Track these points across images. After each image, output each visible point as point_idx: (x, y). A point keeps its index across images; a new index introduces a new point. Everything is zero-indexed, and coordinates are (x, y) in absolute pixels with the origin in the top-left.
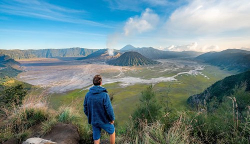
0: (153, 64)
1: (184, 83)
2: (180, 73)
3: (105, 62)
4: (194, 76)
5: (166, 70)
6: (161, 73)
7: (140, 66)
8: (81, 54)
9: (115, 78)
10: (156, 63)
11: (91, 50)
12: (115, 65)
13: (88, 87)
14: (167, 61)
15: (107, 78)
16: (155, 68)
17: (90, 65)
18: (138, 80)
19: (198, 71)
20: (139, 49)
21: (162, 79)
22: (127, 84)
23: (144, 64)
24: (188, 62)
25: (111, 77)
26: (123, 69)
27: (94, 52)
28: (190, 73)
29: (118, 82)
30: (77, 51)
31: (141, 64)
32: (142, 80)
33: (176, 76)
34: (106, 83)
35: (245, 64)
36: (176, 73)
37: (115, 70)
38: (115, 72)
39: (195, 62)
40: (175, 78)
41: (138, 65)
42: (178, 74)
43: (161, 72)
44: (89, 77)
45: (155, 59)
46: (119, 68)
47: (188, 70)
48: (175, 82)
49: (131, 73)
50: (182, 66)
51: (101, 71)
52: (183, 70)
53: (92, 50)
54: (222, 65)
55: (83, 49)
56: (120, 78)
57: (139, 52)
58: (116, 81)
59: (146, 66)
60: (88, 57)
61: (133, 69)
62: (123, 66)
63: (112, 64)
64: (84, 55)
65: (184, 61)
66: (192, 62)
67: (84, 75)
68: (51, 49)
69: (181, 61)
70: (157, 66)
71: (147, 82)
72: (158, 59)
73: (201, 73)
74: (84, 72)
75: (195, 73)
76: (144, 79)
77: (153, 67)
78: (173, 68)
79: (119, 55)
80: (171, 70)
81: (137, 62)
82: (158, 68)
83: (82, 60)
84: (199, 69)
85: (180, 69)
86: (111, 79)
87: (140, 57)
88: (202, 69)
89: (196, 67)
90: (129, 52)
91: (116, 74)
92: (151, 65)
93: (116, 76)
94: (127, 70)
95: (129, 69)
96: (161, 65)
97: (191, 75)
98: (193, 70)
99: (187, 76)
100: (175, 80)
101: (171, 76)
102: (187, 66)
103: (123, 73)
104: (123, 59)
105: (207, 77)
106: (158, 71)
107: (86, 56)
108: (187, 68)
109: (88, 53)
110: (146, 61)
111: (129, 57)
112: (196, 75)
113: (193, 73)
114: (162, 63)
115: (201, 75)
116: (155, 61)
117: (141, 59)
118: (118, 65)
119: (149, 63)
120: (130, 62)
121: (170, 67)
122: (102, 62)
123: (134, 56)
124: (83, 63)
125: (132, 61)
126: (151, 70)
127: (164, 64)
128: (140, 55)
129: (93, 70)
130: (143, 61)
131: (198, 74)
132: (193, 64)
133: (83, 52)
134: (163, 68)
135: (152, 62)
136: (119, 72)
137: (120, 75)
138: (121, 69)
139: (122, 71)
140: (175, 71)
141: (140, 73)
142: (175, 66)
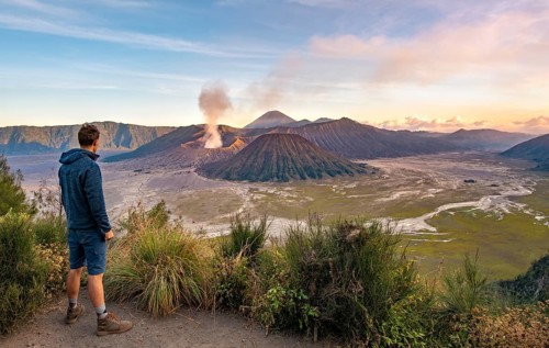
0: (351, 174)
1: (459, 240)
2: (446, 207)
3: (192, 170)
4: (495, 217)
5: (396, 196)
6: (383, 204)
7: (309, 181)
8: (116, 140)
9: (224, 221)
10: (362, 170)
11: (150, 129)
12: (228, 178)
14: (401, 165)
15: (199, 220)
16: (359, 187)
17: (144, 178)
19: (511, 198)
20: (306, 125)
23: (324, 174)
24: (475, 167)
25: (213, 217)
26: (251, 190)
27: (159, 135)
28: (483, 204)
30: (105, 132)
31: (312, 176)
33: (431, 215)
36: (430, 205)
37: (225, 194)
38: (226, 200)
39: (502, 169)
40: (429, 222)
41: (303, 178)
42: (440, 209)
43: (379, 200)
45: (360, 158)
46: (240, 189)
47: (476, 196)
48: (429, 237)
49: (279, 205)
50: (456, 183)
52: (456, 195)
53: (153, 130)
55: (123, 128)
57: (305, 135)
59: (330, 180)
60: (140, 153)
61: (287, 193)
62: (252, 181)
63: (216, 176)
64: (127, 143)
65: (463, 165)
66: (489, 169)
68: (23, 128)
69: (454, 164)
70: (367, 181)
72: (372, 158)
73: (521, 206)
74: (125, 201)
75: (503, 206)
77: (353, 186)
78: (423, 190)
79: (239, 143)
80: (414, 195)
81: (299, 166)
82: (370, 186)
83: (121, 163)
84: (516, 193)
85: (448, 190)
86: (211, 224)
87: (308, 152)
88: (525, 192)
89: (504, 184)
90: (273, 135)
91: (229, 209)
92: (348, 176)
93: (229, 215)
94: (266, 193)
95: (271, 191)
96: (380, 177)
97: (486, 214)
98: (495, 197)
99: (470, 215)
100: (427, 231)
101: (415, 217)
102: (472, 181)
103: (252, 206)
104: (252, 158)
105: (543, 221)
106: (368, 198)
107: (134, 148)
108: (473, 189)
109: (140, 139)
110: (329, 163)
111: (272, 151)
112: (504, 214)
113: (492, 206)
114: (383, 173)
115: (521, 213)
116: (361, 165)
117: (313, 158)
118: (235, 176)
119: (339, 173)
120: (275, 167)
121: (412, 183)
122: (183, 167)
123: (290, 148)
124: (124, 173)
125: (282, 165)
126: (348, 194)
127: (392, 175)
128: (311, 144)
129: (154, 194)
130: (319, 164)
131: (511, 209)
132: (492, 174)
133: (123, 137)
134: (387, 188)
135: (349, 169)
136: (237, 201)
137: (241, 210)
138: (246, 190)
139: (248, 199)
140: (429, 200)
141: (309, 203)
142: (429, 183)
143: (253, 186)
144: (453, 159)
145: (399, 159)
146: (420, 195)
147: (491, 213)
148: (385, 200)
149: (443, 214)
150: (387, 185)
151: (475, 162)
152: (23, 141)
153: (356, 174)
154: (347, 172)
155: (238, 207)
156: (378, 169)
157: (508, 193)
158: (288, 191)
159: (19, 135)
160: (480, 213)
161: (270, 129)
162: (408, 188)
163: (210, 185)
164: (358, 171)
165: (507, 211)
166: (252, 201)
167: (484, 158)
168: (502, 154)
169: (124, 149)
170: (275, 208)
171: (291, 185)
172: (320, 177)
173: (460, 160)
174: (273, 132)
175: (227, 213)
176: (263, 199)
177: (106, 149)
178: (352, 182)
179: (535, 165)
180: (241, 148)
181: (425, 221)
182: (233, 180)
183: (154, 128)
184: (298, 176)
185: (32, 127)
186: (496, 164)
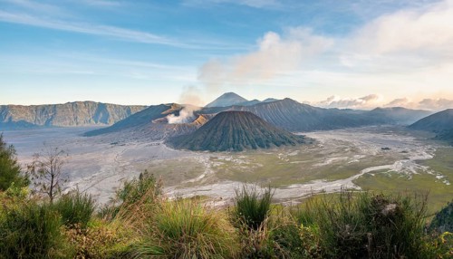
0: (293, 144)
2: (369, 170)
3: (161, 142)
4: (406, 177)
5: (329, 161)
6: (319, 168)
7: (260, 150)
8: (95, 117)
9: (190, 185)
10: (302, 141)
11: (125, 107)
12: (192, 149)
14: (333, 137)
16: (300, 155)
17: (120, 150)
19: (418, 162)
20: (257, 104)
21: (318, 186)
23: (271, 144)
24: (390, 137)
25: (179, 181)
26: (211, 159)
27: (133, 113)
28: (396, 167)
29: (198, 197)
30: (85, 111)
31: (262, 146)
33: (357, 176)
36: (356, 168)
37: (189, 163)
38: (190, 168)
39: (410, 139)
40: (356, 182)
41: (254, 148)
42: (364, 171)
43: (316, 165)
44: (115, 184)
45: (300, 130)
46: (202, 158)
47: (391, 160)
49: (235, 171)
50: (375, 150)
51: (152, 166)
52: (376, 160)
53: (128, 108)
55: (102, 107)
56: (204, 184)
57: (256, 112)
58: (192, 195)
59: (276, 149)
60: (117, 127)
61: (241, 160)
62: (212, 151)
63: (182, 147)
64: (104, 121)
65: (380, 136)
66: (400, 139)
67: (103, 178)
68: (11, 107)
69: (373, 135)
70: (305, 149)
72: (309, 131)
73: (425, 168)
74: (103, 170)
75: (411, 168)
77: (295, 153)
78: (350, 156)
79: (201, 120)
80: (343, 161)
81: (251, 138)
82: (309, 154)
83: (99, 137)
84: (421, 158)
85: (370, 156)
86: (179, 188)
87: (259, 126)
88: (427, 156)
89: (412, 150)
90: (230, 112)
91: (193, 174)
92: (290, 146)
93: (192, 181)
94: (224, 161)
95: (228, 160)
96: (316, 146)
97: (399, 175)
98: (405, 161)
99: (387, 176)
100: (354, 189)
101: (344, 178)
102: (387, 149)
103: (212, 172)
104: (212, 132)
105: (442, 179)
106: (307, 164)
107: (111, 124)
108: (388, 155)
109: (116, 116)
110: (276, 136)
111: (228, 126)
112: (413, 174)
113: (404, 169)
114: (318, 143)
115: (425, 174)
116: (301, 137)
117: (263, 131)
118: (198, 147)
119: (283, 143)
120: (231, 139)
121: (342, 151)
122: (153, 140)
123: (243, 123)
124: (102, 145)
125: (237, 137)
126: (291, 160)
127: (325, 144)
128: (261, 120)
129: (128, 163)
130: (267, 136)
131: (418, 171)
132: (403, 143)
133: (101, 115)
134: (322, 156)
135: (291, 140)
136: (199, 169)
137: (202, 176)
138: (207, 159)
139: (209, 166)
140: (355, 164)
141: (260, 169)
142: (354, 151)
143: (213, 155)
144: (372, 132)
145: (331, 131)
146: (348, 161)
147: (403, 174)
148: (320, 165)
149: (367, 175)
150: (322, 153)
151: (390, 134)
152: (10, 118)
153: (298, 144)
154: (290, 142)
155: (201, 173)
156: (314, 140)
157: (417, 157)
158: (242, 159)
159: (7, 113)
160: (394, 174)
161: (227, 108)
162: (338, 154)
163: (177, 155)
164: (299, 142)
165: (415, 172)
166: (213, 168)
167: (395, 130)
168: (410, 127)
169: (102, 125)
170: (232, 174)
171: (245, 154)
172: (268, 146)
173: (378, 132)
174: (230, 110)
175: (191, 178)
176: (221, 166)
177: (86, 125)
178: (294, 150)
179: (434, 135)
180: (203, 123)
181: (353, 181)
182: (196, 150)
183: (128, 107)
184: (250, 147)
185: (19, 106)
186: (405, 134)
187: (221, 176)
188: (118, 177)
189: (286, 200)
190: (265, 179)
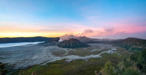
1: (106, 59)
2: (103, 52)
3: (56, 46)
4: (111, 54)
5: (94, 50)
6: (92, 52)
9: (63, 56)
12: (64, 48)
13: (44, 63)
15: (57, 56)
17: (47, 48)
18: (77, 57)
19: (113, 51)
22: (70, 60)
23: (81, 46)
25: (60, 55)
26: (68, 50)
28: (109, 52)
29: (65, 59)
31: (79, 47)
32: (80, 57)
33: (100, 54)
34: (57, 60)
35: (140, 46)
36: (100, 52)
37: (63, 51)
38: (63, 52)
39: (111, 45)
41: (77, 47)
44: (45, 56)
45: (87, 43)
46: (66, 50)
47: (107, 50)
48: (100, 58)
50: (104, 48)
51: (54, 51)
54: (127, 47)
56: (66, 56)
57: (77, 39)
58: (63, 58)
59: (82, 48)
61: (74, 50)
62: (68, 48)
70: (89, 48)
71: (83, 59)
72: (89, 43)
73: (115, 52)
76: (81, 56)
78: (98, 49)
80: (97, 50)
85: (103, 49)
86: (60, 57)
88: (115, 49)
91: (64, 53)
94: (71, 50)
99: (107, 54)
101: (98, 54)
105: (119, 55)
106: (89, 51)
115: (115, 53)
116: (87, 45)
119: (84, 46)
121: (96, 48)
122: (54, 45)
126: (85, 50)
134: (92, 49)
136: (65, 52)
137: (66, 54)
138: (67, 50)
139: (67, 51)
140: (100, 51)
141: (79, 52)
142: (99, 48)
144: (103, 44)
149: (102, 54)
151: (106, 44)
155: (65, 53)
156: (90, 46)
157: (113, 50)
160: (109, 53)
166: (68, 52)
170: (72, 53)
178: (86, 48)
187: (70, 54)
188: (46, 54)
189: (85, 59)
190: (80, 55)
